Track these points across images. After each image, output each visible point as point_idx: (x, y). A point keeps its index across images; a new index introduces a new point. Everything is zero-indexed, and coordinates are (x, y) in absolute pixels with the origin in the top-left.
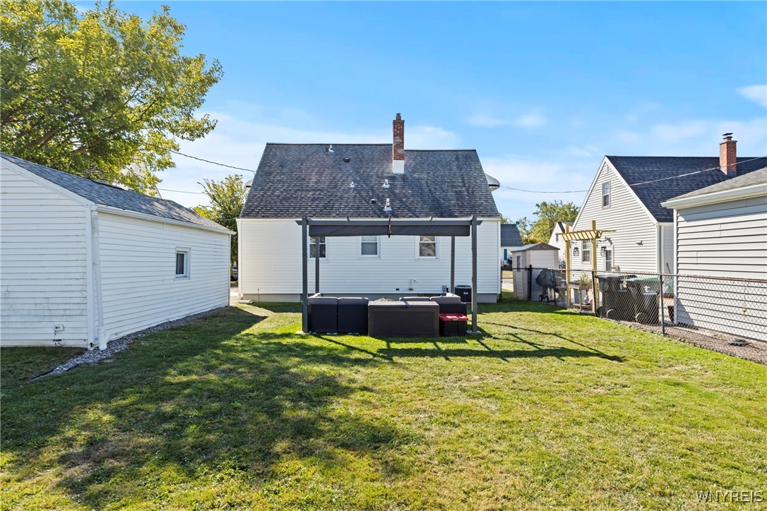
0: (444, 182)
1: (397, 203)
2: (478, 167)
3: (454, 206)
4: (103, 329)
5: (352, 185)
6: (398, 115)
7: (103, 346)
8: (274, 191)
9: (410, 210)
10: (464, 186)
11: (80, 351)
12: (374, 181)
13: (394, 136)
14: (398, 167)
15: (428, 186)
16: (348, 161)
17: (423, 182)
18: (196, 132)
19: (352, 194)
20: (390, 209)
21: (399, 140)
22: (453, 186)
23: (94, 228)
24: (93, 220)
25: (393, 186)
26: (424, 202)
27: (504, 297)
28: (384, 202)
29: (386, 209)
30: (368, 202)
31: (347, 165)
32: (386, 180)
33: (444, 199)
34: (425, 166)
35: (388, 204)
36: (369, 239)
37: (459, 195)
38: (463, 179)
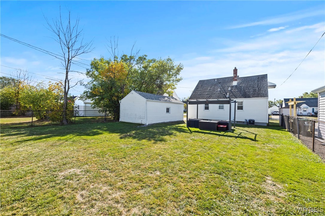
0: (250, 87)
1: (231, 94)
2: (266, 80)
3: (251, 94)
4: (147, 121)
5: (219, 90)
6: (235, 68)
7: (147, 125)
8: (198, 93)
9: (235, 96)
10: (258, 87)
11: (144, 125)
12: (226, 88)
13: (234, 74)
14: (235, 83)
15: (244, 88)
16: (220, 83)
17: (243, 87)
18: (178, 81)
19: (218, 92)
20: (228, 96)
21: (235, 75)
22: (253, 88)
23: (146, 104)
24: (146, 102)
25: (232, 89)
26: (241, 93)
27: (270, 124)
28: (227, 94)
29: (227, 96)
30: (222, 94)
31: (219, 84)
32: (230, 88)
33: (248, 92)
34: (245, 82)
35: (228, 95)
36: (221, 105)
37: (255, 90)
38: (258, 85)
